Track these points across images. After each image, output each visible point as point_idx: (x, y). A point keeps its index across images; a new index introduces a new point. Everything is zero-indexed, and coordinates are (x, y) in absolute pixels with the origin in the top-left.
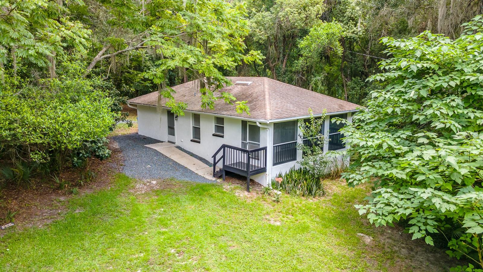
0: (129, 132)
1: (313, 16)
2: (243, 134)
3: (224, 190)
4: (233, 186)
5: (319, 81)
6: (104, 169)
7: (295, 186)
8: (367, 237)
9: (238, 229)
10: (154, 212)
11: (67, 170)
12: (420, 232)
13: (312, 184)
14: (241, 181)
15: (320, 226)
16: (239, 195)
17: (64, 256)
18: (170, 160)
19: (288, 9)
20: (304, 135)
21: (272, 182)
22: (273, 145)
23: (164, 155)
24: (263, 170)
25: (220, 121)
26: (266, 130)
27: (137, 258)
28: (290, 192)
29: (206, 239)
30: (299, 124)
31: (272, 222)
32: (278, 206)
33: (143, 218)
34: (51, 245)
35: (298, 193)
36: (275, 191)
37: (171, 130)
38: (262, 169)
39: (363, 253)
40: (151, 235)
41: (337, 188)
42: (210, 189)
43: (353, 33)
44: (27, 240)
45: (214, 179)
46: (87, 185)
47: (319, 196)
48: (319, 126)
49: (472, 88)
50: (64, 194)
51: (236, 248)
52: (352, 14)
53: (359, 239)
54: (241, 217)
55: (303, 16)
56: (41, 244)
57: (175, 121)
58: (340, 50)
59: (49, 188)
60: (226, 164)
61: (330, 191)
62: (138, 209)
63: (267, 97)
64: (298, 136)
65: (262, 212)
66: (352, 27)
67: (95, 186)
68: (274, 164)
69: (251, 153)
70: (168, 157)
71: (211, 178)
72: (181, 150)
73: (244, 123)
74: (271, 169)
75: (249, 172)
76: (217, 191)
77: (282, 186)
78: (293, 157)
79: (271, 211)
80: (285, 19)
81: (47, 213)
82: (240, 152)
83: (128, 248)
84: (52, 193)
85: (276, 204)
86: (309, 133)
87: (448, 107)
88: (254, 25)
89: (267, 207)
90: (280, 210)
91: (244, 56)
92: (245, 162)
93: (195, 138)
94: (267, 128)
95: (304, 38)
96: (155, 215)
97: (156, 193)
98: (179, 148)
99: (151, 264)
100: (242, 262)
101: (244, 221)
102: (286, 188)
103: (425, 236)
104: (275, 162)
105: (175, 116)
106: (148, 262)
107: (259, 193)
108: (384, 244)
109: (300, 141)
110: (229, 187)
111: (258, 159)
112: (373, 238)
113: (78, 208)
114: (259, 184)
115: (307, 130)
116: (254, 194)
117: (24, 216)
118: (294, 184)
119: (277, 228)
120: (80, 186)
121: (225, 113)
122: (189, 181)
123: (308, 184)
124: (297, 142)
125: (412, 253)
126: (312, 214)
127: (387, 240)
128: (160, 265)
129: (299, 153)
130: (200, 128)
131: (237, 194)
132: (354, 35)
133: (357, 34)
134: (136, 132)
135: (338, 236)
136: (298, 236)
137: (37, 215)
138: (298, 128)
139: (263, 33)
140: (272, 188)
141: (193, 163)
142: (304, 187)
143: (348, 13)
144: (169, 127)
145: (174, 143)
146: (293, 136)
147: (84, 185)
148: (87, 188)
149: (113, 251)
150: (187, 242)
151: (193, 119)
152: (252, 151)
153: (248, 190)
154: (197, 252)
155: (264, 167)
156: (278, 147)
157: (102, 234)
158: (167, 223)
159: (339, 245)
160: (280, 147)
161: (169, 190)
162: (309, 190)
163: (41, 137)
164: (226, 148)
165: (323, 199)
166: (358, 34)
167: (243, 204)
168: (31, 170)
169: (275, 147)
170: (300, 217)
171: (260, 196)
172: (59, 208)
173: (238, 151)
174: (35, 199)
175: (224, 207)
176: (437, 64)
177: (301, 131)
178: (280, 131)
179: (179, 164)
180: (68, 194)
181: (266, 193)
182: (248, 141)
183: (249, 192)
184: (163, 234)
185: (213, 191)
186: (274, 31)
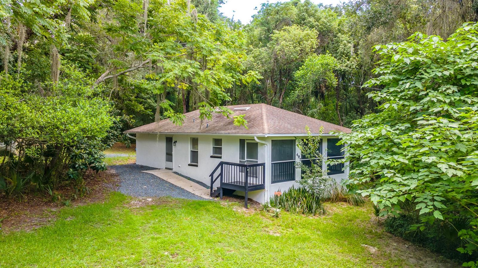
0: (126, 163)
1: (308, 50)
2: (241, 153)
3: (222, 206)
4: (230, 203)
5: (315, 113)
6: (100, 188)
7: (294, 204)
8: (372, 247)
9: (236, 237)
10: (148, 222)
11: (61, 188)
12: (427, 208)
13: (312, 201)
14: (239, 200)
15: (322, 238)
16: (237, 210)
17: (51, 256)
18: (166, 182)
19: (283, 43)
20: (302, 152)
21: (271, 200)
22: (271, 162)
23: (161, 179)
24: (261, 187)
25: (218, 142)
26: (264, 146)
27: (128, 259)
28: (289, 209)
29: (202, 244)
30: (297, 143)
31: (271, 234)
32: (276, 221)
33: (136, 226)
34: (38, 246)
35: (297, 210)
36: (274, 209)
37: (169, 156)
38: (260, 185)
39: (368, 260)
40: (143, 240)
41: (337, 209)
42: (207, 205)
43: (347, 66)
44: (13, 241)
45: (211, 198)
46: (81, 200)
47: (320, 214)
48: (317, 144)
49: (466, 80)
50: (56, 206)
51: (233, 252)
52: (344, 50)
53: (363, 249)
54: (239, 228)
55: (298, 49)
56: (27, 245)
57: (173, 147)
58: (335, 82)
59: (41, 201)
60: (223, 182)
61: (330, 211)
62: (131, 218)
63: (264, 117)
64: (296, 156)
65: (261, 225)
66: (345, 61)
67: (89, 201)
68: (273, 182)
69: (249, 168)
70: (164, 180)
71: (208, 197)
72: (178, 175)
73: (242, 142)
74: (270, 186)
75: (247, 187)
76: (214, 207)
77: (281, 205)
78: (292, 177)
79: (270, 225)
80: (281, 52)
81: (36, 220)
82: (238, 167)
83: (119, 250)
84: (43, 205)
85: (276, 219)
86: (307, 151)
87: (444, 95)
88: (252, 59)
89: (266, 221)
90: (280, 224)
91: (242, 76)
92: (243, 181)
93: (193, 162)
94: (265, 144)
95: (300, 68)
96: (149, 225)
97: (152, 208)
98: (176, 173)
99: (142, 264)
100: (239, 264)
101: (242, 231)
102: (285, 206)
103: (433, 211)
104: (274, 180)
105: (173, 142)
106: (139, 263)
107: (258, 210)
108: (390, 254)
109: (298, 160)
110: (226, 204)
111: (256, 177)
112: (378, 248)
113: (69, 217)
114: (257, 202)
115: (305, 148)
116: (253, 210)
117: (12, 223)
118: (294, 202)
119: (277, 239)
120: (73, 200)
121: (223, 132)
122: (186, 199)
123: (308, 201)
124: (295, 161)
125: (421, 262)
126: (312, 229)
127: (393, 251)
128: (152, 264)
129: (298, 171)
130: (198, 151)
131: (234, 210)
132: (347, 69)
133: (350, 67)
134: (133, 162)
135: (341, 246)
136: (299, 245)
137: (26, 222)
138: (296, 146)
139: (260, 66)
140: (270, 206)
141: (191, 185)
142: (304, 204)
143: (341, 49)
144: (167, 154)
145: (171, 169)
146: (291, 155)
147: (78, 200)
148: (80, 202)
149: (103, 252)
150: (181, 246)
151: (191, 143)
152: (250, 166)
153: (246, 207)
154: (192, 254)
155: (262, 183)
156: (276, 165)
157: (93, 238)
158: (161, 230)
159: (343, 253)
160: (278, 164)
161: (164, 205)
162: (309, 207)
163: (38, 133)
164: (224, 165)
165: (323, 217)
166: (352, 67)
167: (240, 217)
168: (24, 182)
169: (274, 165)
170: (300, 230)
171: (259, 212)
172: (50, 216)
173: (236, 167)
174: (25, 209)
175: (221, 219)
176: (430, 58)
177: (299, 150)
178: (278, 148)
179: (176, 186)
180: (60, 206)
181: (264, 210)
182: (246, 159)
183: (247, 208)
184: (156, 239)
185: (210, 207)
186: (271, 66)
